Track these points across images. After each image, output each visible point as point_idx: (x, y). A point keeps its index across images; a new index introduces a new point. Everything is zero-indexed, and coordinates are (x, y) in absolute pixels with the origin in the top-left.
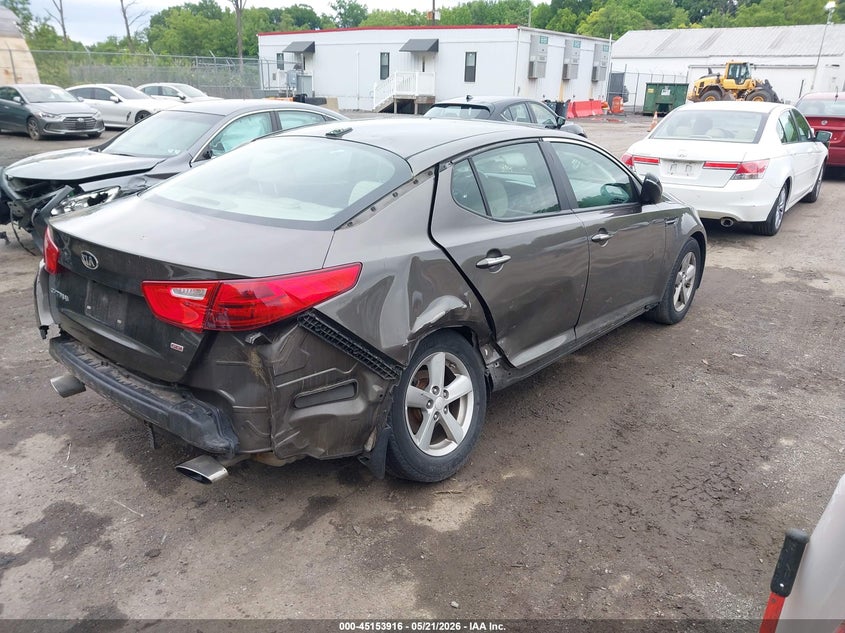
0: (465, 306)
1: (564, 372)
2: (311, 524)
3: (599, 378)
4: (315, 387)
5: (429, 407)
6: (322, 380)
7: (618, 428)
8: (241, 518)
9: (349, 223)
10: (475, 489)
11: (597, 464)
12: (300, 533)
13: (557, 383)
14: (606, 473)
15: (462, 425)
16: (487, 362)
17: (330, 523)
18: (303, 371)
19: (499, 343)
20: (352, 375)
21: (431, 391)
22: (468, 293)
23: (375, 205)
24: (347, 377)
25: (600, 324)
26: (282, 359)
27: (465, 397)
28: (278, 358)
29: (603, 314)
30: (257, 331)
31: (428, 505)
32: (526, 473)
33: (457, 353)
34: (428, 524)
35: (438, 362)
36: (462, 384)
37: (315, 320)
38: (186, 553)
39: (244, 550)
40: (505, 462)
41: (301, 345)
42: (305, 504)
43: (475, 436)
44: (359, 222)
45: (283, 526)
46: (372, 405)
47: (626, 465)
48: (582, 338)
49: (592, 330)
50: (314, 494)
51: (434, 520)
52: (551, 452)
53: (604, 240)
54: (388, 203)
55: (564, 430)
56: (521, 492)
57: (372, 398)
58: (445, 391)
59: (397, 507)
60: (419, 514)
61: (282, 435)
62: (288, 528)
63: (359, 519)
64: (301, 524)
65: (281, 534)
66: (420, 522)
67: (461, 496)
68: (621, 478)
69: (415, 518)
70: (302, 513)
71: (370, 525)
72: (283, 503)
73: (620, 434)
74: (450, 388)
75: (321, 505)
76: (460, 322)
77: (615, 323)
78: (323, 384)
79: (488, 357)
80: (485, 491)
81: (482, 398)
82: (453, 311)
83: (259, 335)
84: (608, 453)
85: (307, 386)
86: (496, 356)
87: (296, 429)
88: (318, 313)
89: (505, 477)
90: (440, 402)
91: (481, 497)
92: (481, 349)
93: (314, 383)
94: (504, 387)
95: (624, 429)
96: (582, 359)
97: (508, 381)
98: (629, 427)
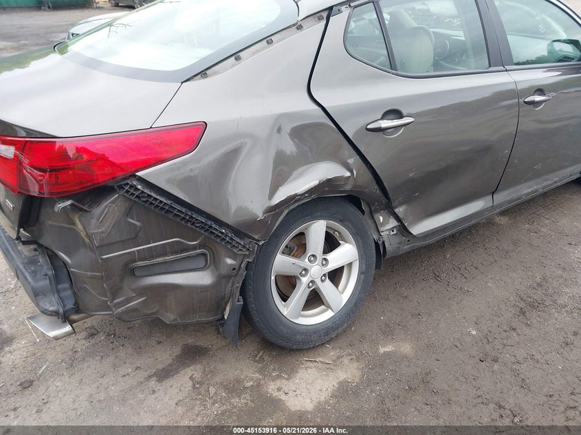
0: (348, 174)
1: (481, 232)
2: (172, 375)
3: (515, 243)
4: (153, 257)
5: (303, 276)
6: (163, 251)
7: (522, 305)
8: (117, 357)
9: (203, 73)
10: (346, 360)
11: (488, 347)
12: (159, 385)
13: (470, 244)
14: (495, 360)
15: (342, 293)
16: (381, 229)
17: (191, 378)
18: (135, 241)
19: (397, 210)
20: (200, 246)
21: (307, 260)
22: (353, 160)
23: (240, 54)
24: (194, 248)
25: (525, 190)
26: (103, 229)
27: (350, 265)
28: (99, 228)
29: (530, 179)
30: (68, 198)
31: (291, 373)
32: (406, 348)
33: (341, 221)
34: (283, 397)
35: (317, 230)
36: (346, 253)
37: (137, 189)
38: (52, 388)
39: (102, 396)
40: (388, 332)
41: (128, 213)
42: (177, 351)
43: (356, 305)
44: (216, 73)
45: (146, 374)
46: (222, 279)
47: (521, 354)
48: (500, 205)
49: (515, 196)
50: (190, 341)
51: (291, 393)
52: (441, 326)
53: (540, 103)
54: (258, 51)
55: (462, 300)
56: (394, 372)
57: (224, 271)
58: (325, 259)
59: (261, 371)
60: (278, 383)
61: (122, 302)
62: (150, 377)
63: (218, 379)
64: (164, 375)
65: (141, 383)
66: (275, 394)
67: (330, 368)
68: (512, 370)
69: (272, 388)
70: (169, 362)
71: (226, 388)
72: (159, 347)
73: (523, 312)
74: (330, 256)
75: (192, 354)
76: (342, 192)
77: (544, 188)
78: (166, 254)
79: (383, 224)
80: (355, 365)
81: (368, 266)
82: (329, 181)
83: (69, 202)
84: (505, 334)
85: (142, 256)
86: (393, 223)
87: (140, 295)
88: (141, 180)
89: (382, 350)
90: (316, 270)
91: (349, 372)
92: (376, 216)
93: (152, 254)
94: (401, 253)
95: (529, 307)
96: (503, 220)
97: (406, 248)
98: (534, 305)
